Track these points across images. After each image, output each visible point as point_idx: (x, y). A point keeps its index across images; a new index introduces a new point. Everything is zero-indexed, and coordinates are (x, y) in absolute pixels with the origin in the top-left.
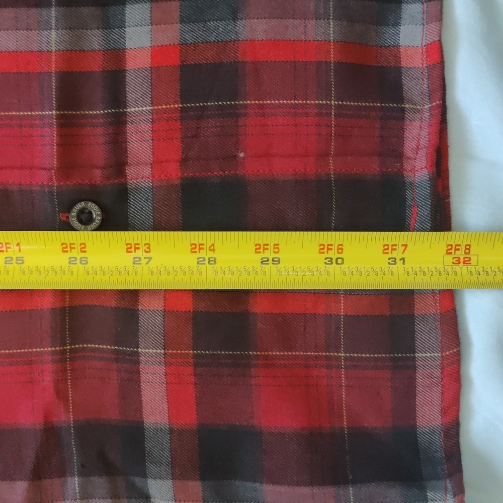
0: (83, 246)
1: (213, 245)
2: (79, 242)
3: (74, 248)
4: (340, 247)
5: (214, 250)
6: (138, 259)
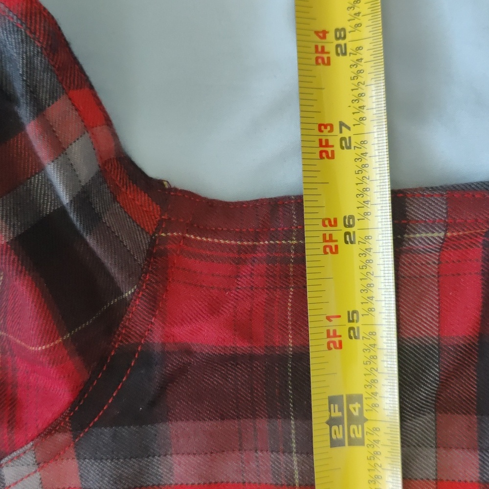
0: (327, 222)
1: (317, 33)
2: (321, 227)
3: (331, 236)
5: (324, 32)
6: (343, 142)
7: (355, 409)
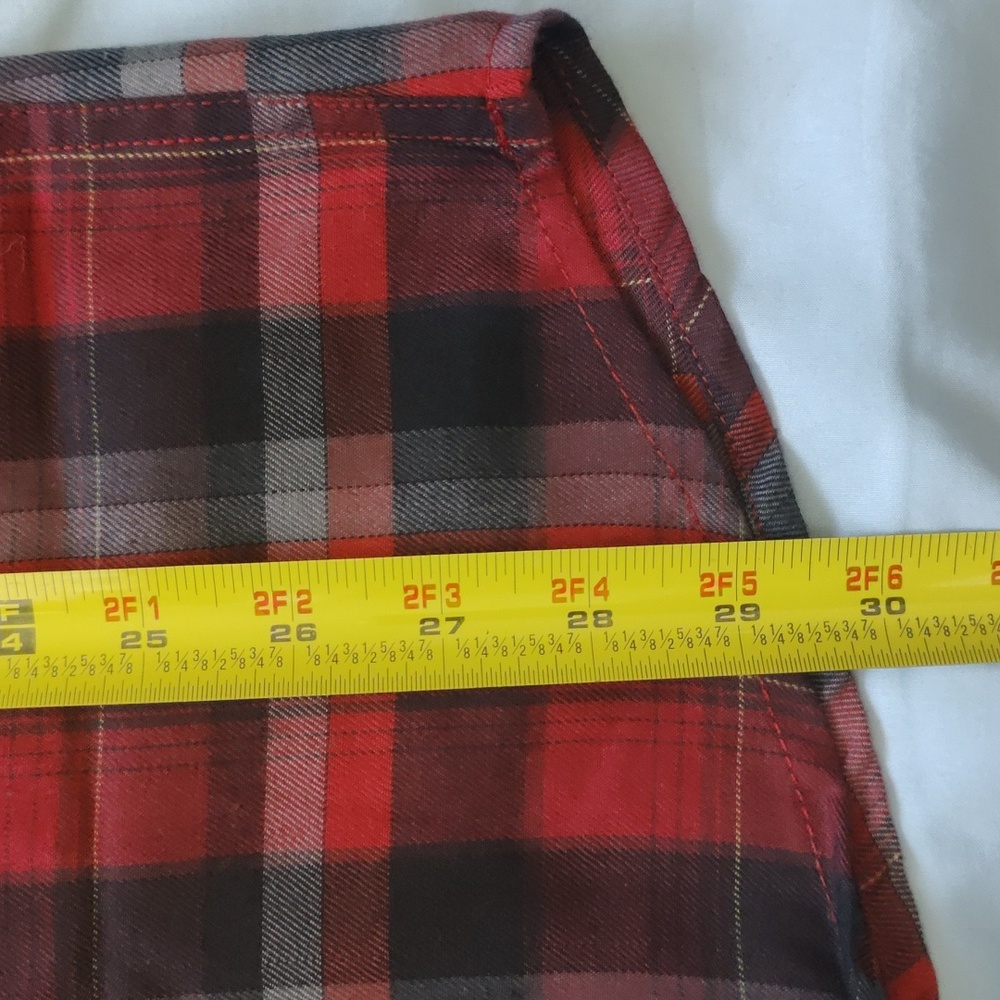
0: (304, 597)
1: (604, 580)
2: (297, 588)
3: (283, 603)
4: (895, 572)
5: (605, 594)
6: (431, 623)
7: (12, 641)
